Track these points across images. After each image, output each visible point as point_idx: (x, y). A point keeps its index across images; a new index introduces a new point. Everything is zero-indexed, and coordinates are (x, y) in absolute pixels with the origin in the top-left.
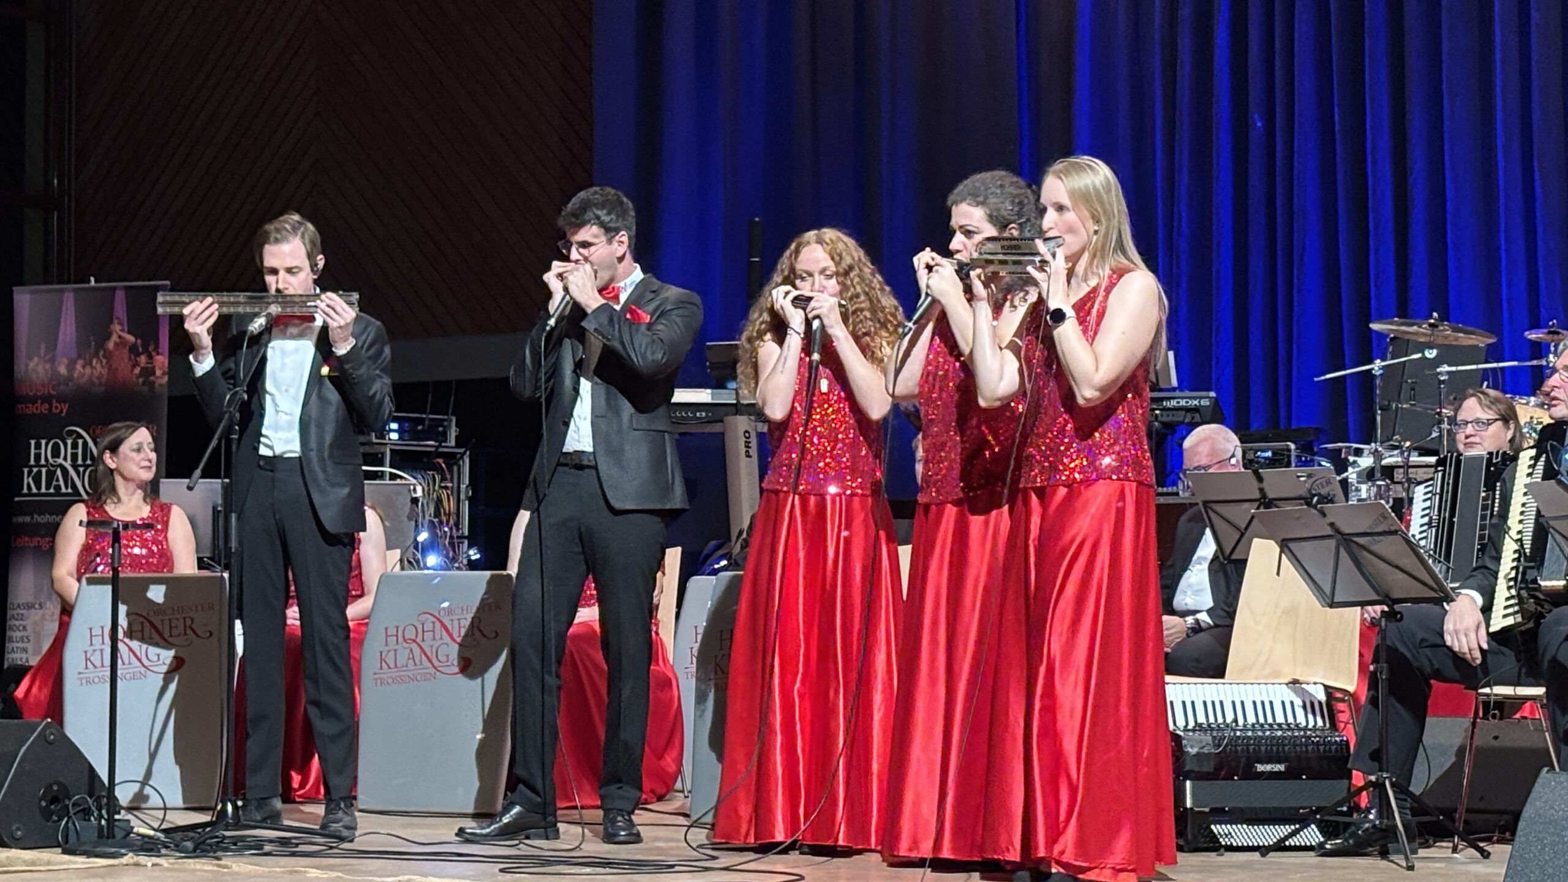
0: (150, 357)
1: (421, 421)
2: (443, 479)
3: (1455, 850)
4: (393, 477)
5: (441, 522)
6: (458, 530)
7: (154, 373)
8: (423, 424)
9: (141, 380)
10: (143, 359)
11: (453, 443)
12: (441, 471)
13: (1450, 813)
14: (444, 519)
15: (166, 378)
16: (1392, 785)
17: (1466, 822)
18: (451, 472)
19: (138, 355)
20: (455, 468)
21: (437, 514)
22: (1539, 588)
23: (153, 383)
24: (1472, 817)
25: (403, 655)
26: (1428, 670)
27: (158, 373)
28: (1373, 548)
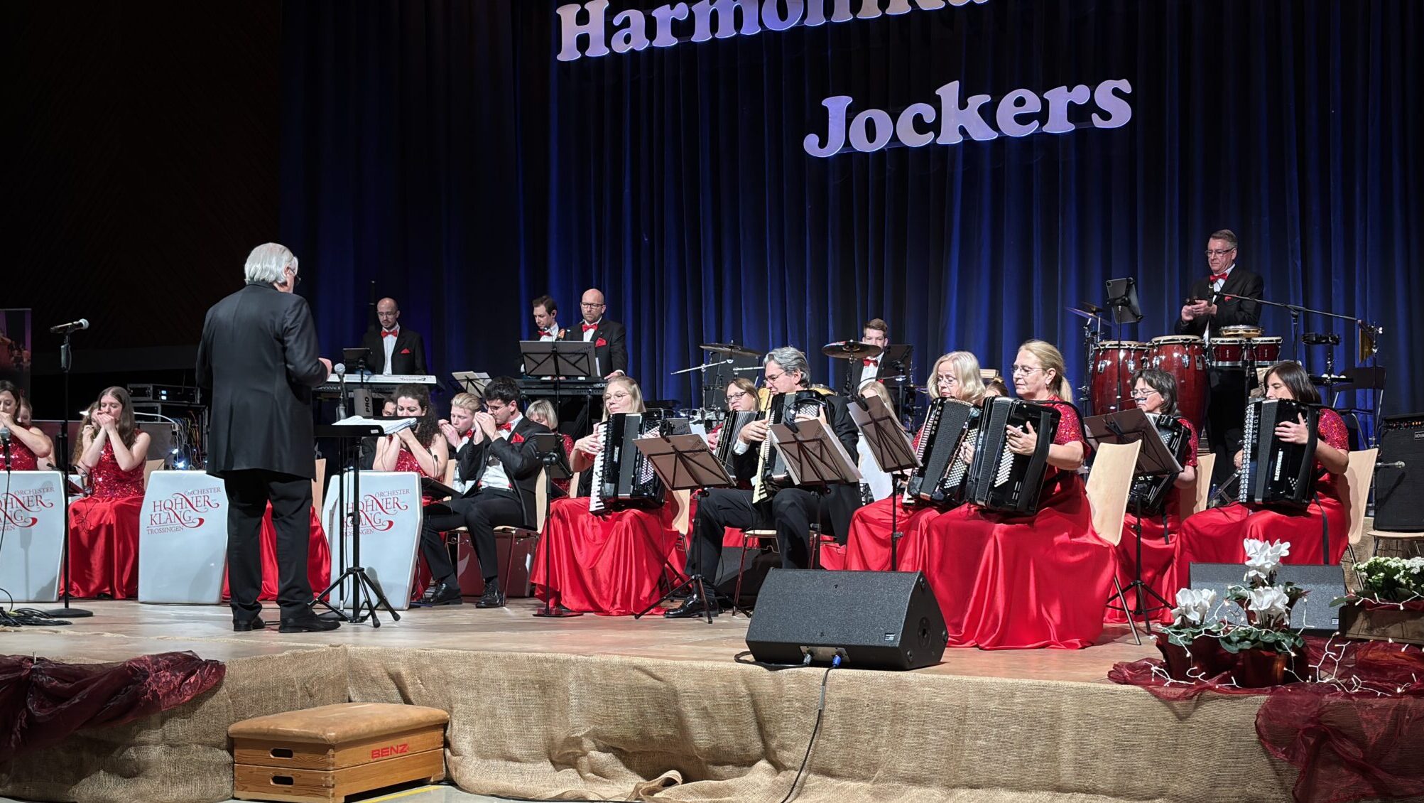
0: (20, 351)
1: (180, 390)
2: (193, 422)
3: (734, 614)
4: (163, 420)
5: (192, 446)
6: (202, 450)
7: (22, 360)
8: (181, 391)
9: (15, 364)
10: (16, 352)
11: (198, 402)
12: (191, 417)
13: (732, 596)
14: (194, 444)
15: (29, 364)
16: (703, 580)
17: (740, 600)
18: (197, 418)
19: (13, 350)
20: (200, 416)
21: (189, 441)
22: (772, 479)
23: (22, 366)
24: (744, 597)
25: (164, 516)
26: (722, 521)
27: (25, 360)
28: (695, 459)
